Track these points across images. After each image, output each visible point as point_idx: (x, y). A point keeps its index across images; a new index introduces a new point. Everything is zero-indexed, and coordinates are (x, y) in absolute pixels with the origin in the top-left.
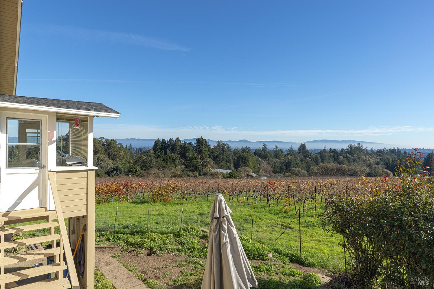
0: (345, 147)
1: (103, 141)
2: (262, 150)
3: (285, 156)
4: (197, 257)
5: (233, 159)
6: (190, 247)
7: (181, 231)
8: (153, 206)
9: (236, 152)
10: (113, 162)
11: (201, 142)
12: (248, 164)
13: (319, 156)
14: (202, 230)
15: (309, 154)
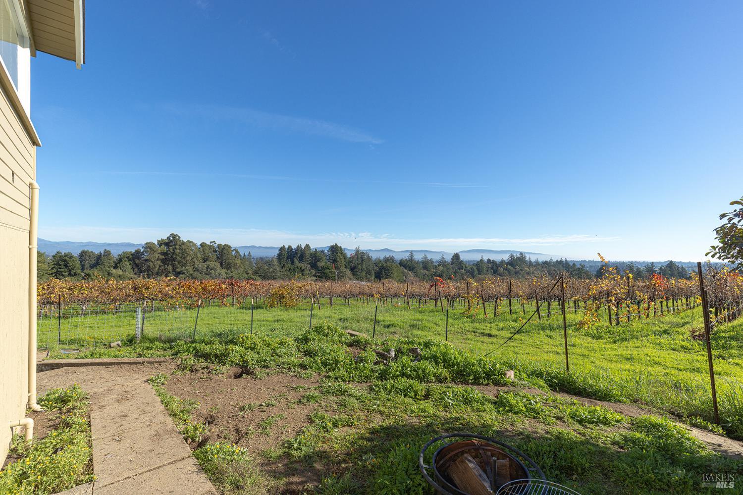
0: (506, 257)
1: (214, 247)
2: (409, 260)
3: (436, 267)
4: (344, 381)
5: (373, 270)
6: (329, 360)
7: (309, 333)
8: (269, 313)
9: (377, 263)
10: (226, 272)
11: (335, 250)
12: (392, 276)
13: (475, 268)
14: (349, 333)
15: (464, 266)
